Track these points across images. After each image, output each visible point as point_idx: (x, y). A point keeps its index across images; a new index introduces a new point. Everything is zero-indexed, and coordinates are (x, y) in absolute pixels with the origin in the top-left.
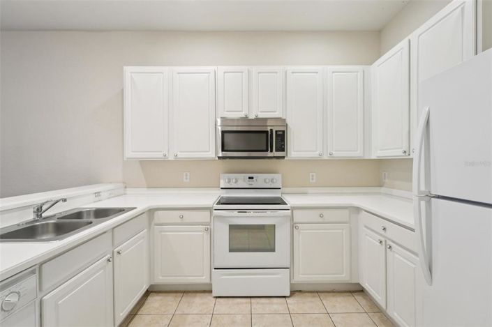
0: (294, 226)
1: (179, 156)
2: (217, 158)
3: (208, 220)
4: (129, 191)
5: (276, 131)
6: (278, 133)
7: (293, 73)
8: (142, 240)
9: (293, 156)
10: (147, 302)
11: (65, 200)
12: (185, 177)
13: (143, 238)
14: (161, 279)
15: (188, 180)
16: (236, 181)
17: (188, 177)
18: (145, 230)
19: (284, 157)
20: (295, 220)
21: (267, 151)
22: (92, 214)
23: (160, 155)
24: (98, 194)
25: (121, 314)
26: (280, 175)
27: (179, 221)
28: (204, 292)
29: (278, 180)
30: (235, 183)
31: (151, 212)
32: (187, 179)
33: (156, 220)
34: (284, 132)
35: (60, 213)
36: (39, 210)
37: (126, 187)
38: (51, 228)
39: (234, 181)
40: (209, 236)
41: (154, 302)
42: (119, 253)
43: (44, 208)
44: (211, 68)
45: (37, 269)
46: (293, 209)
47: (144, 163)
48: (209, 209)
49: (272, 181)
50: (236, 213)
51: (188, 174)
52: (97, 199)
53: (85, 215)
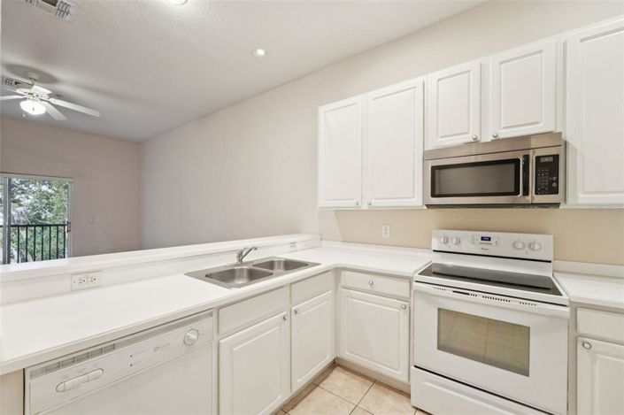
0: (576, 341)
1: (373, 205)
2: (425, 207)
3: (407, 295)
4: (324, 243)
5: (538, 158)
6: (542, 160)
7: (582, 40)
8: (326, 303)
9: (580, 202)
10: (332, 375)
11: (256, 249)
12: (384, 231)
13: (327, 300)
14: (347, 355)
15: (388, 236)
16: (458, 242)
17: (388, 231)
18: (330, 292)
19: (557, 205)
20: (581, 329)
21: (516, 192)
22: (282, 264)
23: (351, 203)
24: (293, 244)
25: (299, 381)
26: (551, 238)
27: (368, 287)
28: (401, 392)
29: (543, 245)
30: (456, 244)
31: (338, 271)
32: (386, 234)
33: (342, 283)
34: (556, 157)
35: (258, 260)
36: (241, 256)
37: (322, 239)
38: (245, 273)
39: (454, 240)
40: (407, 317)
41: (339, 378)
42: (296, 312)
43: (244, 254)
44: (417, 81)
45: (214, 312)
46: (576, 306)
47: (340, 213)
48: (409, 279)
49: (531, 246)
50: (449, 292)
51: (388, 227)
52: (292, 249)
53: (276, 265)
